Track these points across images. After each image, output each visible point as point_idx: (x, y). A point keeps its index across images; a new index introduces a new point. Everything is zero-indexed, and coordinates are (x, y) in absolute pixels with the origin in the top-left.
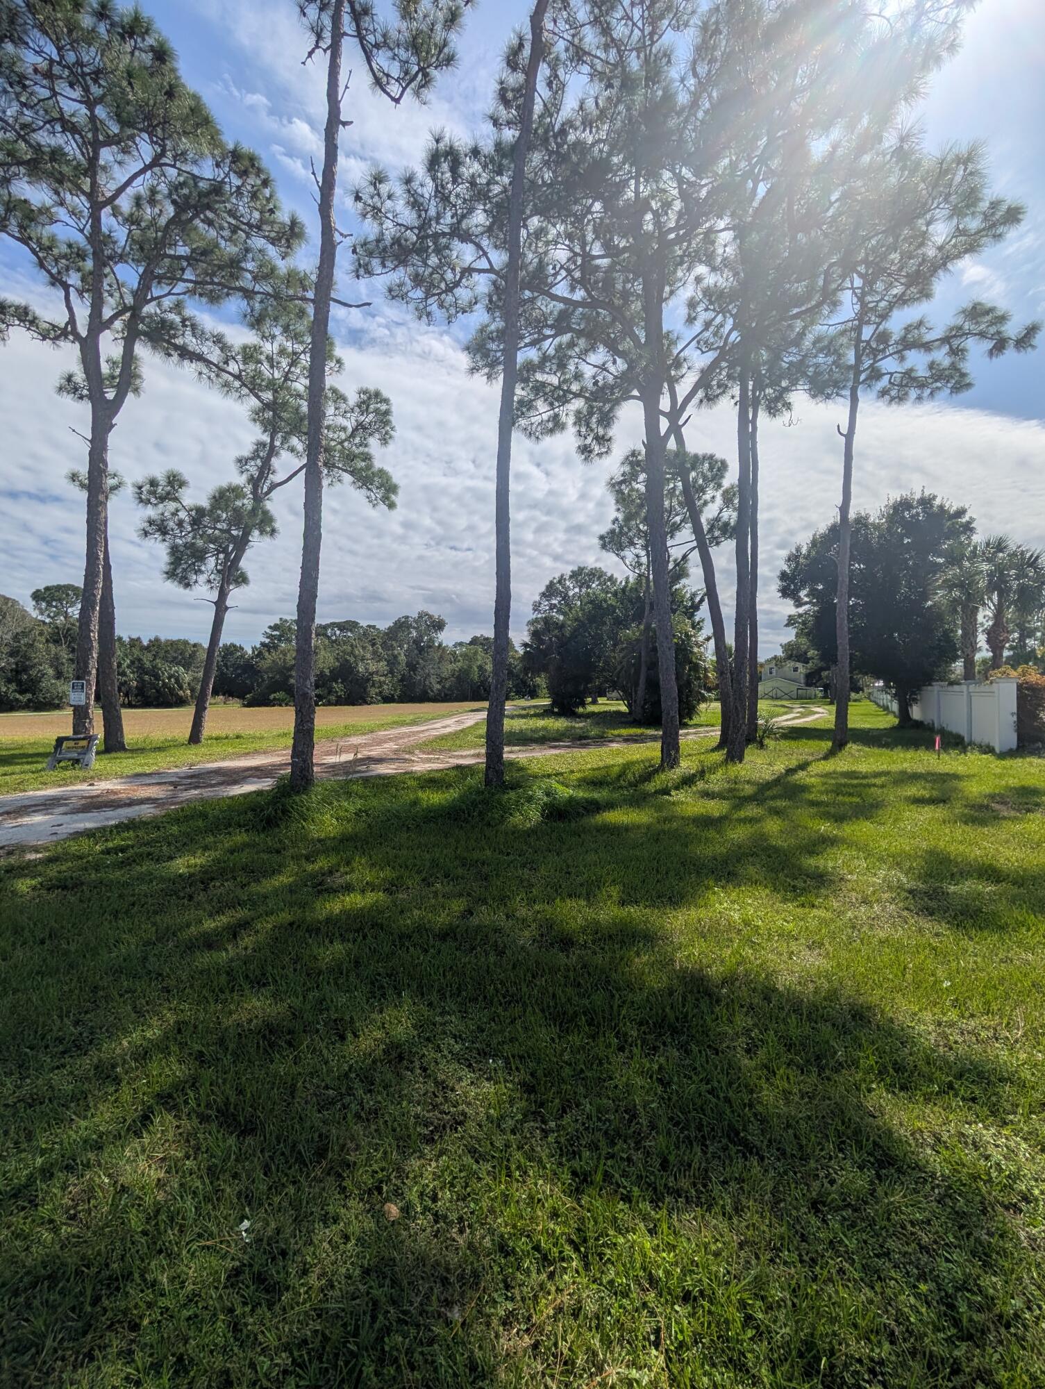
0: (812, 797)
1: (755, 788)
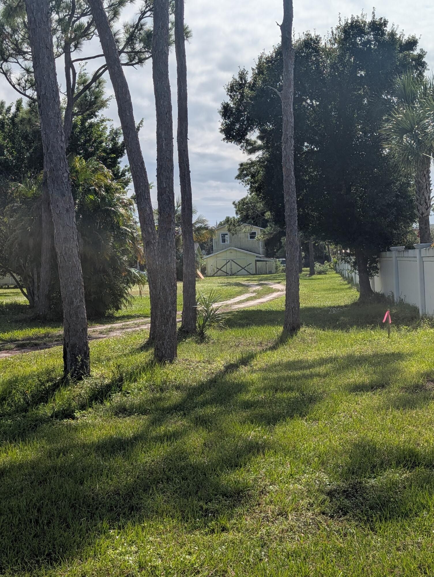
0: (247, 397)
1: (184, 395)
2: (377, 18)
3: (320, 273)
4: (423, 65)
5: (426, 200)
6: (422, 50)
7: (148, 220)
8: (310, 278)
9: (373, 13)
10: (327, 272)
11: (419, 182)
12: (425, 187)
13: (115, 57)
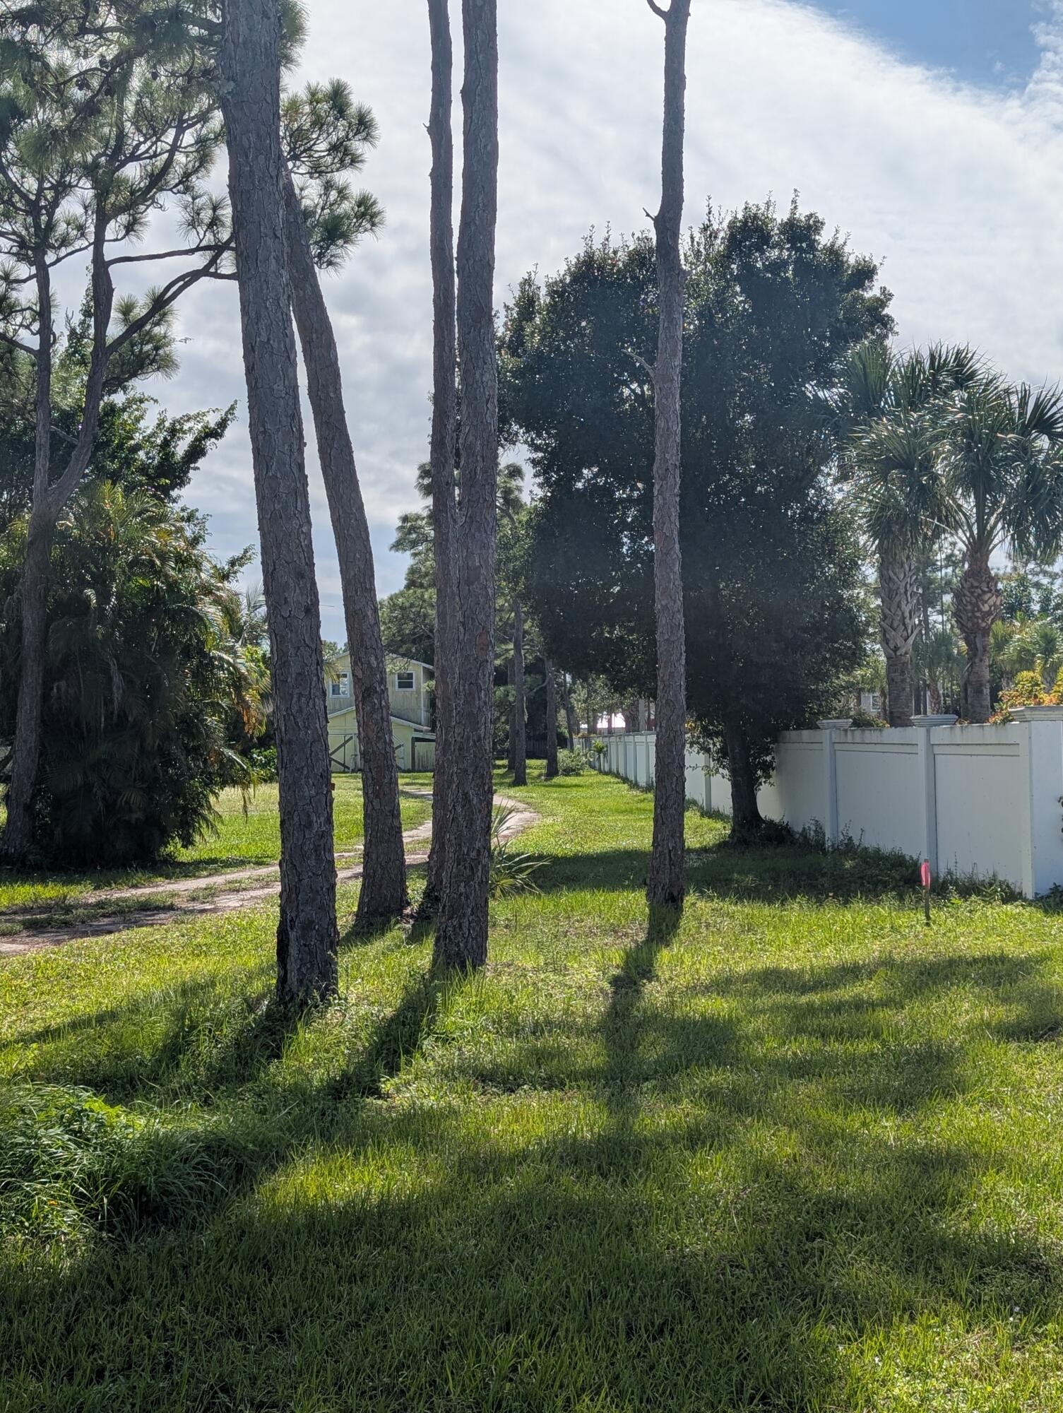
2: (802, 213)
3: (568, 772)
4: (886, 322)
5: (904, 618)
6: (883, 290)
7: (370, 639)
8: (549, 783)
9: (794, 202)
10: (581, 772)
11: (890, 578)
12: (902, 591)
13: (307, 264)
